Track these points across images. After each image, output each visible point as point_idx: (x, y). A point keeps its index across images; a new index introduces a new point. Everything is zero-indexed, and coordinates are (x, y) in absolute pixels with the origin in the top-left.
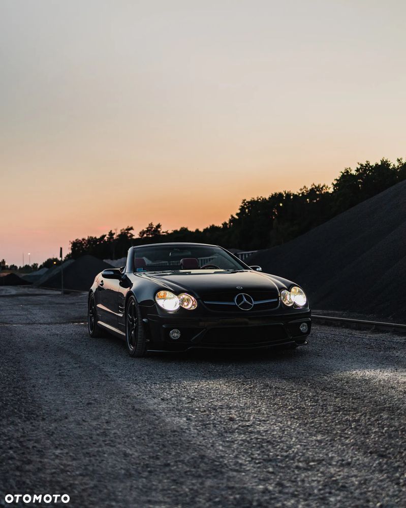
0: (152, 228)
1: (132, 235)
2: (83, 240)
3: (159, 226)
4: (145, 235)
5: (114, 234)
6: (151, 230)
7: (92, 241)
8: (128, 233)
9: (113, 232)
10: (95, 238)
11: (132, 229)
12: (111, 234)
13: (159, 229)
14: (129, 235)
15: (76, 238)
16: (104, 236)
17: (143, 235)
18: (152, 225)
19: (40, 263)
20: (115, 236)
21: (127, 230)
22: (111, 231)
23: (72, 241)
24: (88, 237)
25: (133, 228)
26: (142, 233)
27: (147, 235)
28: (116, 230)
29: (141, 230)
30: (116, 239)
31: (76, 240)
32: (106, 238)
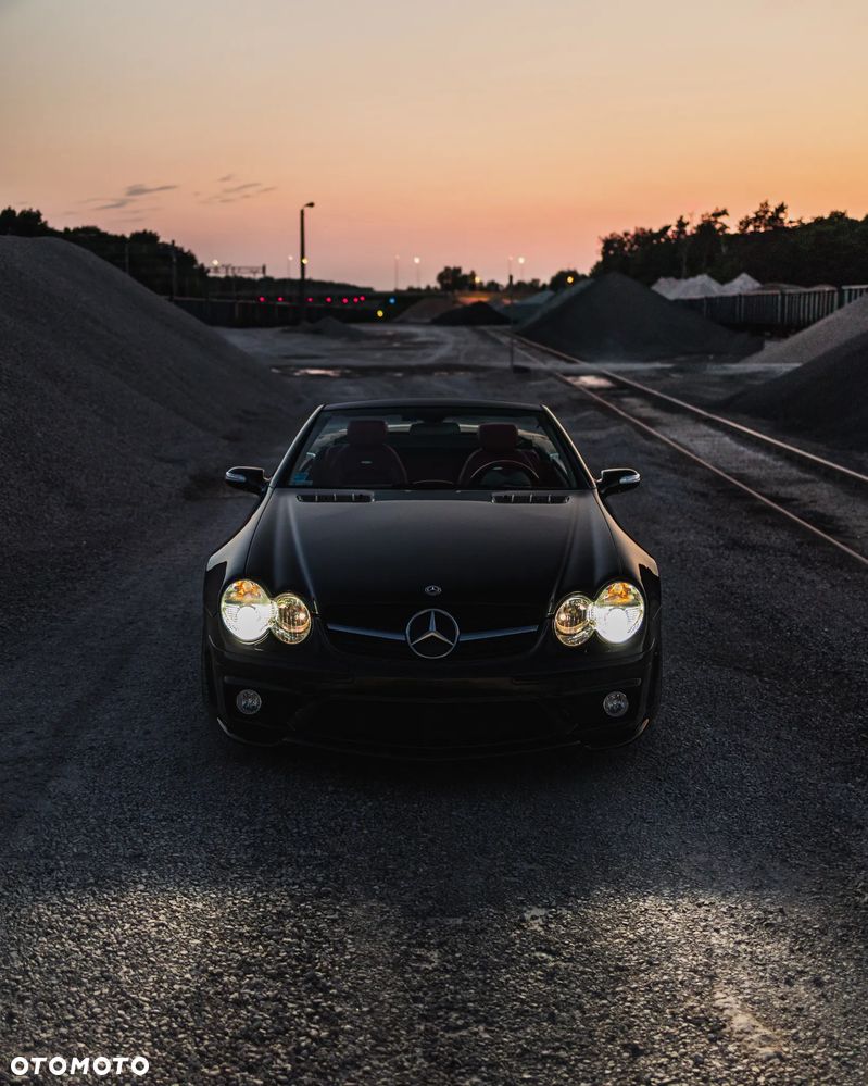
0: (766, 212)
1: (724, 227)
2: (626, 234)
3: (781, 209)
4: (751, 228)
5: (688, 223)
6: (763, 217)
7: (644, 238)
8: (716, 221)
9: (685, 220)
10: (650, 231)
11: (724, 213)
12: (681, 224)
13: (782, 215)
14: (718, 226)
15: (611, 232)
16: (667, 228)
17: (747, 227)
18: (766, 204)
19: (546, 279)
20: (688, 229)
21: (713, 215)
22: (682, 218)
23: (603, 238)
24: (636, 229)
25: (728, 212)
26: (746, 223)
27: (755, 227)
28: (691, 215)
29: (742, 217)
30: (693, 235)
31: (611, 235)
32: (670, 233)
